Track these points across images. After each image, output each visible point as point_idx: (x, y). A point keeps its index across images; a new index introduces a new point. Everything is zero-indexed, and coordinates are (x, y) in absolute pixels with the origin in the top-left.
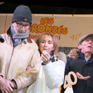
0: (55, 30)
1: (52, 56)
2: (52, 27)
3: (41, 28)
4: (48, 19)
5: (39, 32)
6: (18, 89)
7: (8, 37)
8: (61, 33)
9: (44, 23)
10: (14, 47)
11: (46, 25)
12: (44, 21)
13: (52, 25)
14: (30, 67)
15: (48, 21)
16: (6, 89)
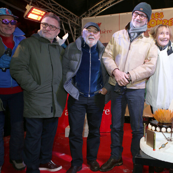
0: (165, 23)
1: (170, 47)
2: (163, 21)
3: (153, 23)
4: (158, 14)
5: (151, 27)
6: (133, 81)
7: (126, 32)
8: (172, 25)
9: (155, 18)
10: (131, 42)
11: (157, 19)
12: (154, 16)
13: (163, 19)
14: (147, 60)
15: (158, 15)
16: (121, 80)
